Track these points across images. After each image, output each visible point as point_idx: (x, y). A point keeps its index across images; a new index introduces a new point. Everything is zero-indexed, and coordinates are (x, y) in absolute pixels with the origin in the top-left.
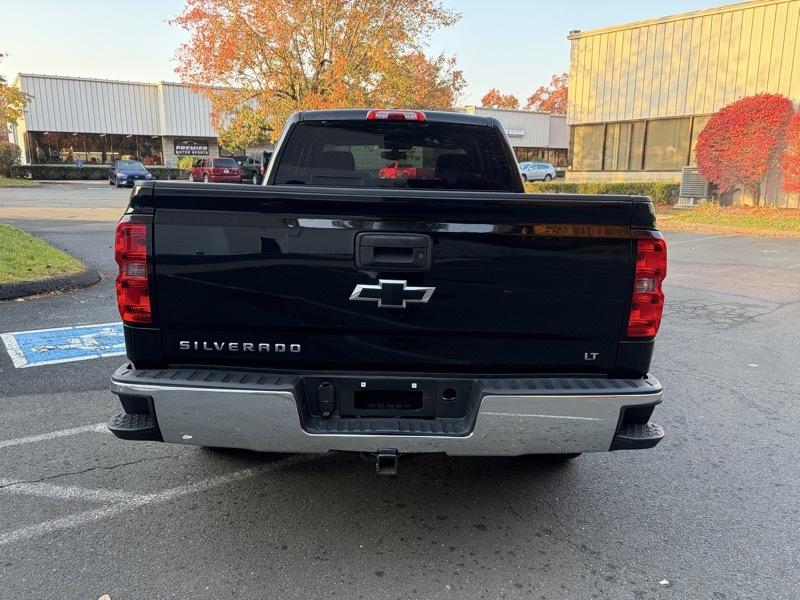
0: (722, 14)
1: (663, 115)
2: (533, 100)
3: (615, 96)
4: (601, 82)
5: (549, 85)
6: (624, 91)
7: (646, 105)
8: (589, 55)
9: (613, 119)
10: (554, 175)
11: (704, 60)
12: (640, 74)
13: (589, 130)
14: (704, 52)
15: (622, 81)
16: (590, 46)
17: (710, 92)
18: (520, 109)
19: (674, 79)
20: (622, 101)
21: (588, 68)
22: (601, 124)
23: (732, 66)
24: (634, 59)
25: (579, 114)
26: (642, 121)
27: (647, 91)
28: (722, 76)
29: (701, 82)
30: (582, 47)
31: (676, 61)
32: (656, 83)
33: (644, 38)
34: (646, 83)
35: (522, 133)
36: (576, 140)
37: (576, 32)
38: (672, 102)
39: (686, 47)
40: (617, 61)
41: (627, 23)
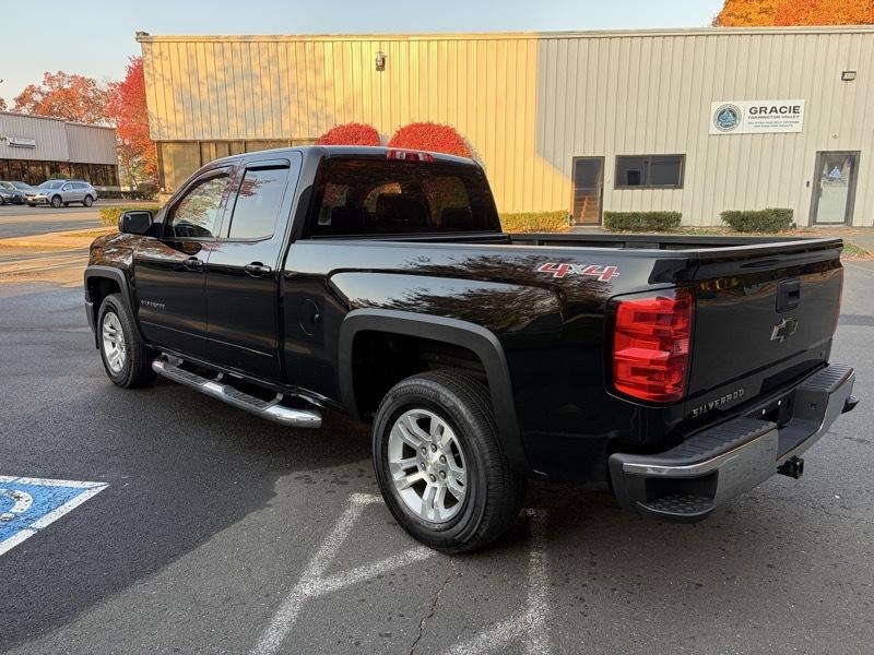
0: (305, 42)
1: (261, 137)
2: (22, 100)
3: (206, 112)
4: (186, 96)
5: (41, 84)
6: (215, 107)
7: (241, 125)
8: (166, 64)
9: (207, 137)
10: (95, 196)
11: (293, 85)
12: (231, 92)
13: (178, 147)
14: (293, 78)
15: (211, 97)
16: (166, 53)
17: (303, 118)
18: (7, 110)
19: (266, 101)
20: (215, 118)
21: (169, 77)
22: (195, 142)
23: (321, 95)
24: (220, 75)
25: (165, 130)
26: (239, 142)
27: (240, 110)
28: (312, 103)
29: (293, 107)
30: (156, 52)
31: (266, 83)
32: (248, 104)
33: (228, 53)
34: (238, 102)
35: (33, 143)
36: (165, 158)
37: (144, 34)
38: (268, 123)
39: (274, 69)
40: (202, 75)
41: (208, 35)
